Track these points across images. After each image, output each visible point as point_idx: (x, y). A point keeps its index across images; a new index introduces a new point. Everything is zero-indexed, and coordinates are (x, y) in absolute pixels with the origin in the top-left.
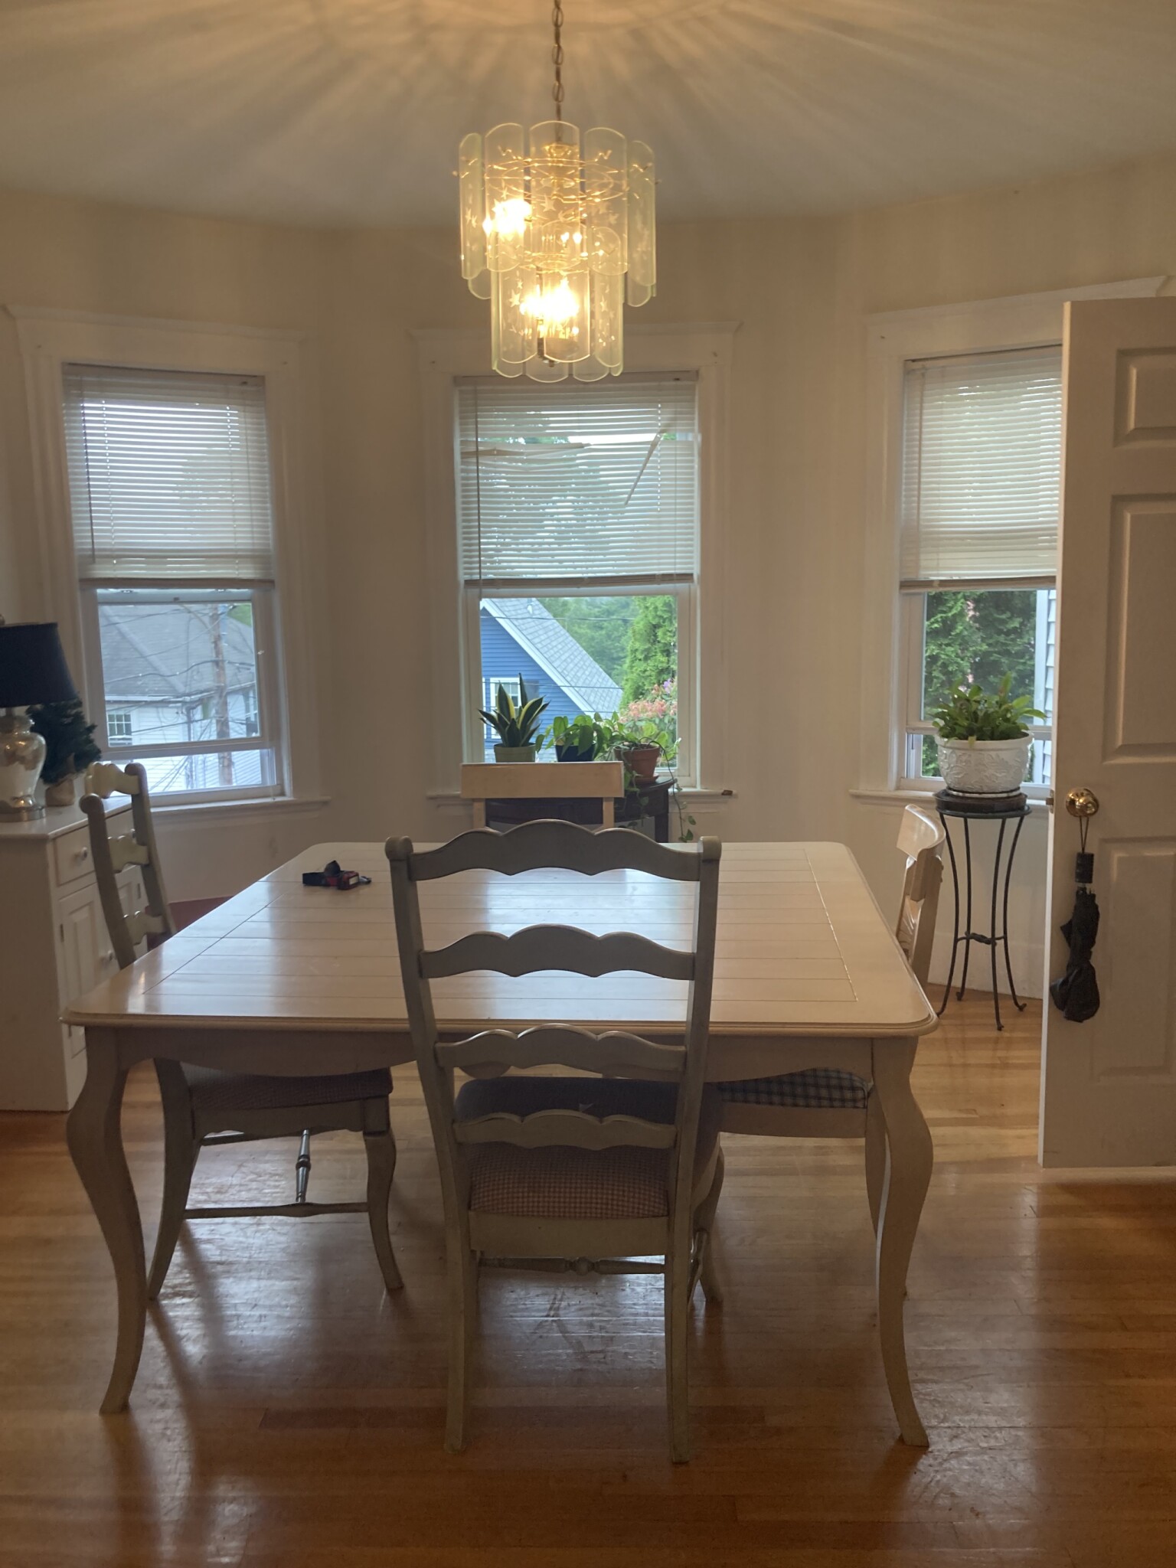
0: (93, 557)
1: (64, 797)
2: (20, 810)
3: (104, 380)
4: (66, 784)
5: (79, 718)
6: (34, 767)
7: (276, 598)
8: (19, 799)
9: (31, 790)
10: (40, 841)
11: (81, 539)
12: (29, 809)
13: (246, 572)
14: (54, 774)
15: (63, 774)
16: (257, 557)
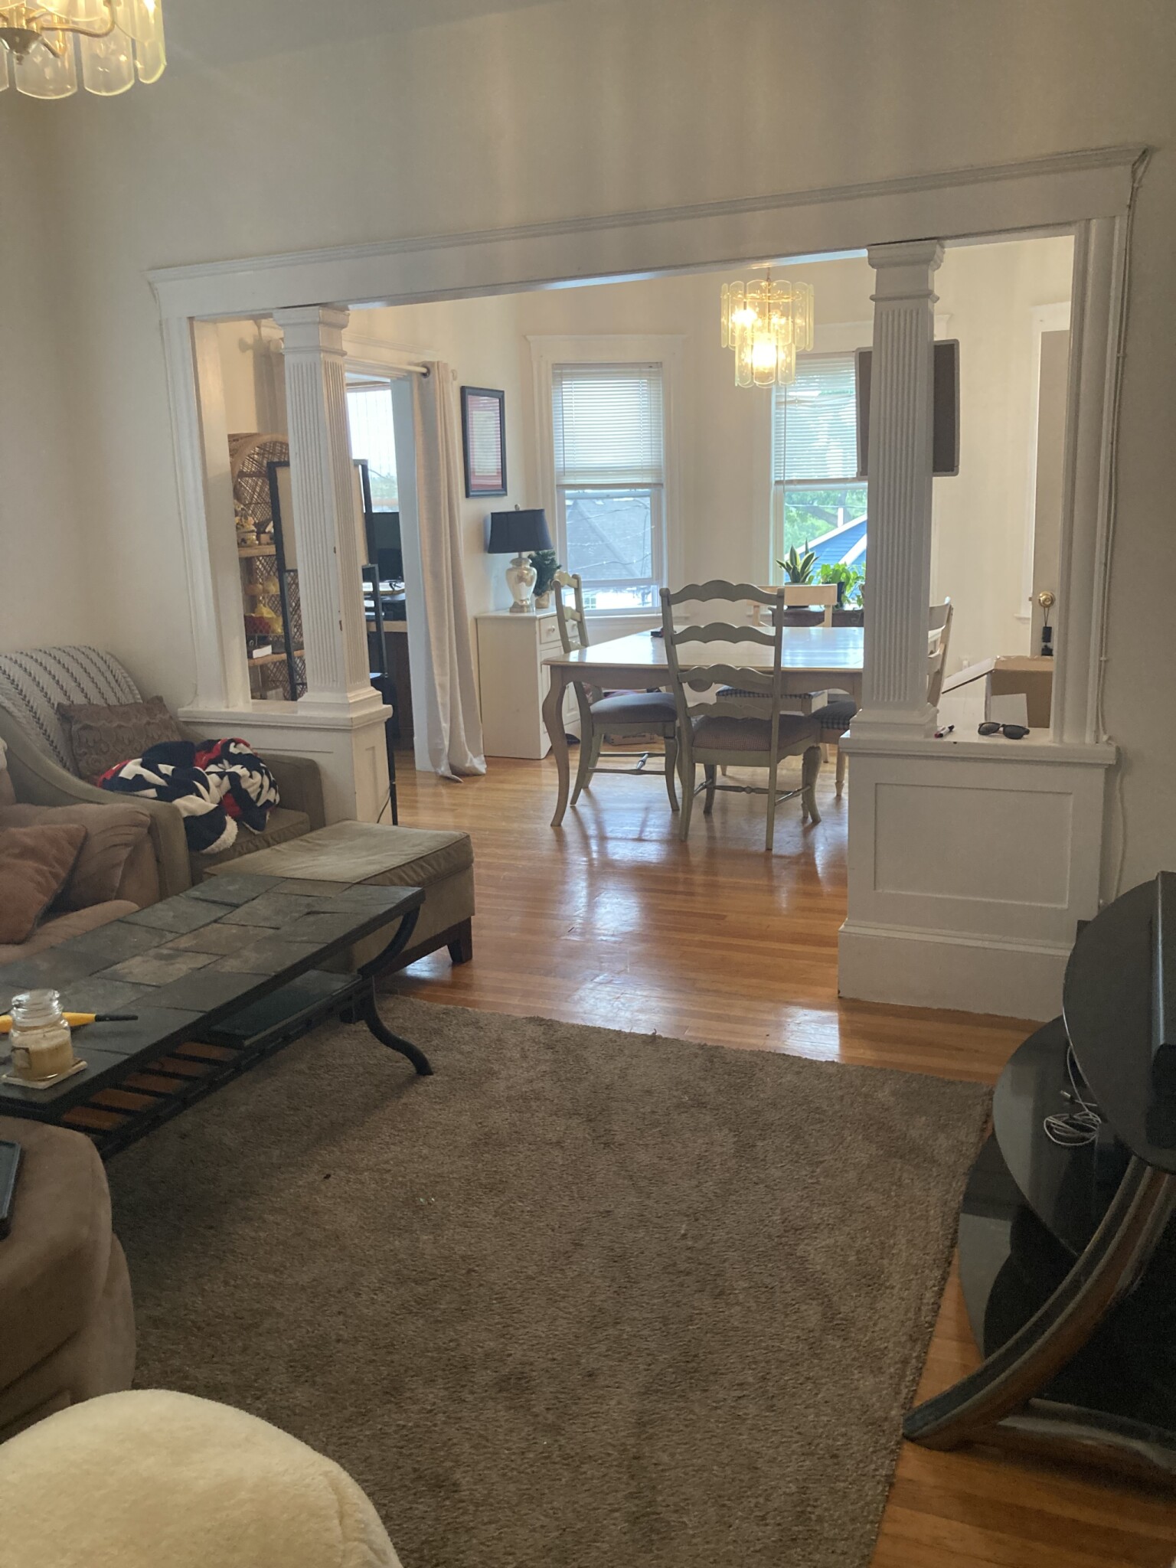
0: (564, 472)
1: (544, 603)
2: (522, 607)
3: (574, 371)
4: (546, 596)
5: (553, 560)
6: (531, 585)
7: (664, 492)
8: (522, 601)
9: (529, 596)
10: (534, 619)
11: (558, 463)
12: (528, 607)
13: (647, 480)
14: (539, 591)
15: (544, 591)
16: (655, 471)
